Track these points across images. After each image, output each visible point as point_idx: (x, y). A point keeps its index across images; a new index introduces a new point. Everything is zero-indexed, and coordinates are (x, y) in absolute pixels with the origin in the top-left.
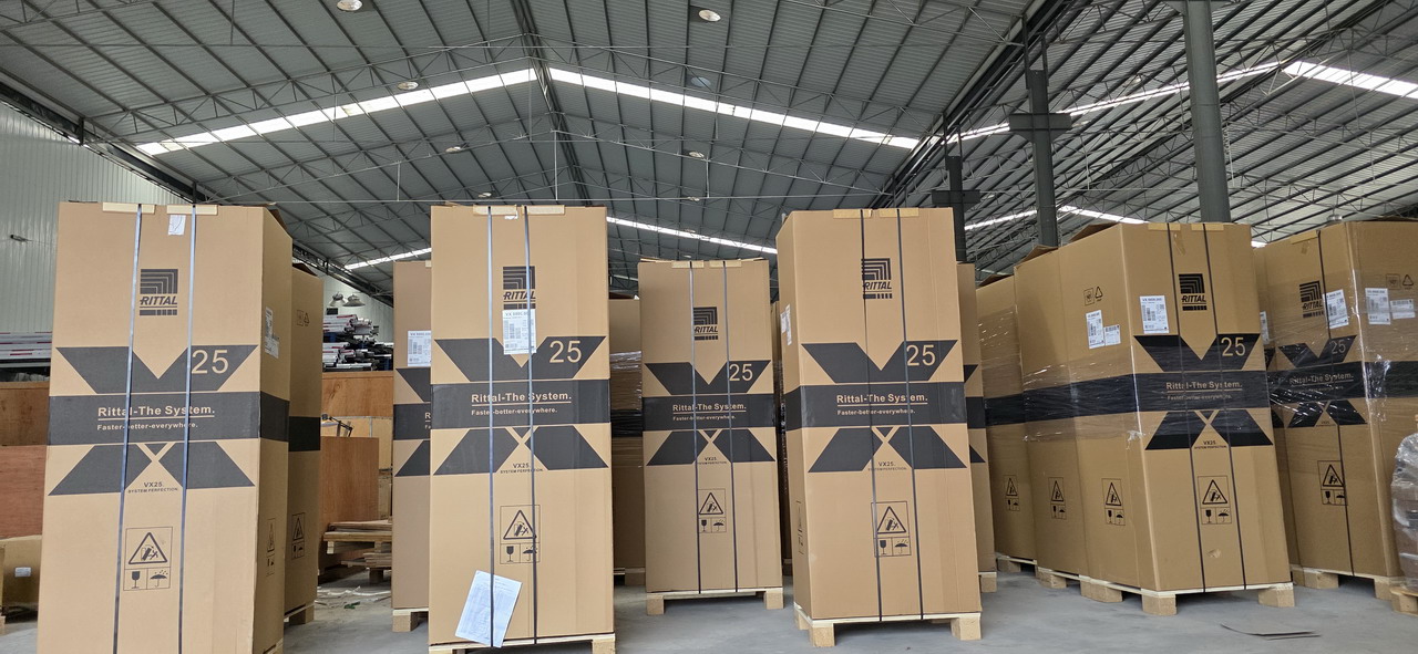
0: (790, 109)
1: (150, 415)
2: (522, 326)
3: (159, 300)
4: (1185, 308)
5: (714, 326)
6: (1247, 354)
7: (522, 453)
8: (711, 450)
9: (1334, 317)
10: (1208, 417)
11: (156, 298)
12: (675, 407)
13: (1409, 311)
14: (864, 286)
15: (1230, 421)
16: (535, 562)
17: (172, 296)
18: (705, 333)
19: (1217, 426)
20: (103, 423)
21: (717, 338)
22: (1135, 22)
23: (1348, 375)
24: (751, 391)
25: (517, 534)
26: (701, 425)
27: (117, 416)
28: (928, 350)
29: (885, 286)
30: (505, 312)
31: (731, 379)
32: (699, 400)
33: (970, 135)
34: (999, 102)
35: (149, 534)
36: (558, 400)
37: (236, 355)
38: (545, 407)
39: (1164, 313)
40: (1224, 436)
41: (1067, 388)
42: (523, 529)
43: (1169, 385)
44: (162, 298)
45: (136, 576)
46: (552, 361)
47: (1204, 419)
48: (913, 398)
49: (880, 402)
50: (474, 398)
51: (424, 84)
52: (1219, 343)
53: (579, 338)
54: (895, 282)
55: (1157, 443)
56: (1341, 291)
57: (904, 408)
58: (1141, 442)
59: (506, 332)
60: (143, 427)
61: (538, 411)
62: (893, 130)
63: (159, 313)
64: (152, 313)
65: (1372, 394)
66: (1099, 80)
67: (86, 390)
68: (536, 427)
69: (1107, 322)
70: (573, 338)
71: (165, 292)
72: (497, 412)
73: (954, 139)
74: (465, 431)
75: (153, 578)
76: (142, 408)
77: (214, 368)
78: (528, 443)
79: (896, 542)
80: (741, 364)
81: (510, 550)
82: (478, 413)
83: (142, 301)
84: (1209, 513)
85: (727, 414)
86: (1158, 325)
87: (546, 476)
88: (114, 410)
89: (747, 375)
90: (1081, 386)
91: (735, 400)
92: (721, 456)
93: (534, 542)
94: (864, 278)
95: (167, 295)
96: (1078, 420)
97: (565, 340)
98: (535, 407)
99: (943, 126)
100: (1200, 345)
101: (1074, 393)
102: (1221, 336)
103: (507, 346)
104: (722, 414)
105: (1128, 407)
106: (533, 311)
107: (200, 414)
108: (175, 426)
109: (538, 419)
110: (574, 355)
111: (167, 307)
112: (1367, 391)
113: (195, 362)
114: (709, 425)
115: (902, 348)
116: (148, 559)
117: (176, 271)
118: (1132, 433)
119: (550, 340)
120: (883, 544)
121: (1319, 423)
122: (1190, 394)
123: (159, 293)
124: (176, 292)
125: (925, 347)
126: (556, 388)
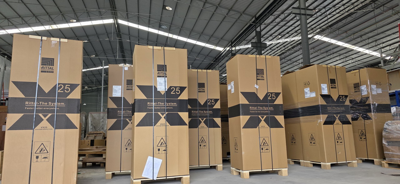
0: (189, 37)
1: (43, 105)
2: (163, 82)
3: (48, 68)
4: (331, 88)
5: (204, 88)
6: (346, 100)
7: (163, 120)
8: (203, 124)
9: (363, 92)
10: (337, 117)
11: (47, 67)
12: (192, 112)
13: (380, 91)
14: (257, 77)
15: (342, 118)
16: (166, 154)
17: (52, 67)
18: (201, 90)
19: (339, 119)
20: (27, 107)
21: (205, 92)
22: (282, 21)
23: (367, 107)
24: (214, 108)
25: (161, 145)
26: (200, 117)
27: (32, 105)
28: (274, 95)
29: (262, 77)
30: (158, 78)
31: (209, 104)
32: (200, 110)
33: (238, 48)
34: (246, 40)
35: (42, 144)
36: (173, 105)
37: (73, 87)
38: (170, 107)
39: (327, 89)
40: (341, 121)
41: (298, 109)
42: (163, 144)
43: (328, 108)
44: (49, 67)
45: (37, 157)
46: (172, 93)
47: (336, 117)
48: (270, 108)
49: (261, 109)
50: (148, 103)
51: (78, 21)
52: (340, 97)
53: (179, 87)
54: (265, 76)
55: (326, 123)
56: (365, 85)
57: (268, 111)
58: (322, 123)
59: (158, 84)
60: (41, 108)
61: (167, 108)
62: (217, 45)
63: (47, 72)
64: (45, 72)
65: (373, 112)
66: (271, 36)
67: (21, 96)
68: (167, 113)
69: (311, 91)
70: (178, 87)
71: (50, 65)
72: (155, 108)
73: (234, 49)
74: (146, 113)
75: (43, 158)
76: (41, 102)
77: (65, 91)
78: (165, 118)
79: (266, 148)
80: (211, 99)
81: (159, 150)
82: (149, 108)
83: (42, 68)
84: (338, 142)
85: (207, 114)
86: (325, 92)
87: (170, 127)
88: (31, 103)
89: (213, 103)
90: (302, 108)
91: (210, 110)
92: (205, 126)
93: (166, 148)
94: (257, 74)
95: (50, 66)
96: (301, 118)
97: (176, 87)
98: (167, 107)
99: (231, 45)
100: (335, 98)
101: (300, 110)
102: (340, 95)
103: (158, 88)
104: (206, 114)
105: (318, 113)
106: (166, 78)
107: (60, 105)
108: (52, 109)
109: (168, 110)
110: (178, 92)
111: (50, 70)
112: (372, 111)
113: (59, 88)
114: (202, 117)
115: (267, 94)
116: (42, 152)
117: (53, 59)
118: (319, 120)
119: (171, 87)
120: (262, 149)
121: (358, 120)
122: (333, 110)
123: (48, 65)
124: (53, 65)
125: (273, 94)
126: (173, 102)
